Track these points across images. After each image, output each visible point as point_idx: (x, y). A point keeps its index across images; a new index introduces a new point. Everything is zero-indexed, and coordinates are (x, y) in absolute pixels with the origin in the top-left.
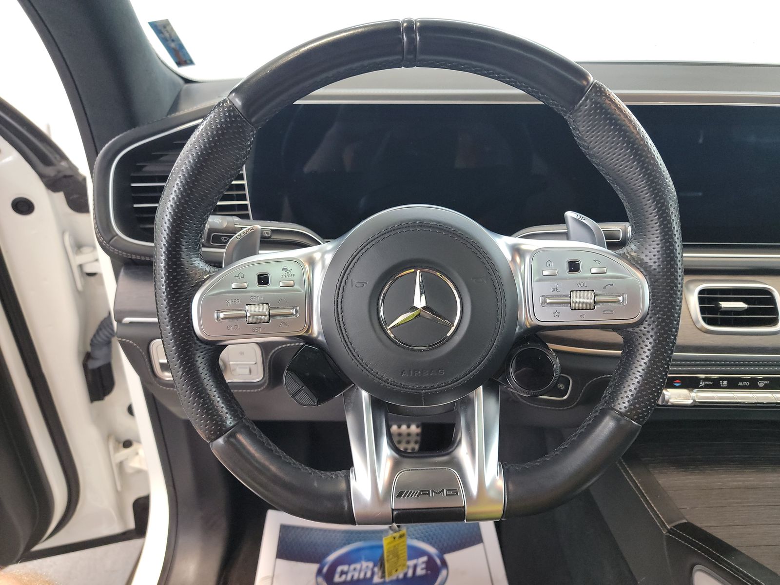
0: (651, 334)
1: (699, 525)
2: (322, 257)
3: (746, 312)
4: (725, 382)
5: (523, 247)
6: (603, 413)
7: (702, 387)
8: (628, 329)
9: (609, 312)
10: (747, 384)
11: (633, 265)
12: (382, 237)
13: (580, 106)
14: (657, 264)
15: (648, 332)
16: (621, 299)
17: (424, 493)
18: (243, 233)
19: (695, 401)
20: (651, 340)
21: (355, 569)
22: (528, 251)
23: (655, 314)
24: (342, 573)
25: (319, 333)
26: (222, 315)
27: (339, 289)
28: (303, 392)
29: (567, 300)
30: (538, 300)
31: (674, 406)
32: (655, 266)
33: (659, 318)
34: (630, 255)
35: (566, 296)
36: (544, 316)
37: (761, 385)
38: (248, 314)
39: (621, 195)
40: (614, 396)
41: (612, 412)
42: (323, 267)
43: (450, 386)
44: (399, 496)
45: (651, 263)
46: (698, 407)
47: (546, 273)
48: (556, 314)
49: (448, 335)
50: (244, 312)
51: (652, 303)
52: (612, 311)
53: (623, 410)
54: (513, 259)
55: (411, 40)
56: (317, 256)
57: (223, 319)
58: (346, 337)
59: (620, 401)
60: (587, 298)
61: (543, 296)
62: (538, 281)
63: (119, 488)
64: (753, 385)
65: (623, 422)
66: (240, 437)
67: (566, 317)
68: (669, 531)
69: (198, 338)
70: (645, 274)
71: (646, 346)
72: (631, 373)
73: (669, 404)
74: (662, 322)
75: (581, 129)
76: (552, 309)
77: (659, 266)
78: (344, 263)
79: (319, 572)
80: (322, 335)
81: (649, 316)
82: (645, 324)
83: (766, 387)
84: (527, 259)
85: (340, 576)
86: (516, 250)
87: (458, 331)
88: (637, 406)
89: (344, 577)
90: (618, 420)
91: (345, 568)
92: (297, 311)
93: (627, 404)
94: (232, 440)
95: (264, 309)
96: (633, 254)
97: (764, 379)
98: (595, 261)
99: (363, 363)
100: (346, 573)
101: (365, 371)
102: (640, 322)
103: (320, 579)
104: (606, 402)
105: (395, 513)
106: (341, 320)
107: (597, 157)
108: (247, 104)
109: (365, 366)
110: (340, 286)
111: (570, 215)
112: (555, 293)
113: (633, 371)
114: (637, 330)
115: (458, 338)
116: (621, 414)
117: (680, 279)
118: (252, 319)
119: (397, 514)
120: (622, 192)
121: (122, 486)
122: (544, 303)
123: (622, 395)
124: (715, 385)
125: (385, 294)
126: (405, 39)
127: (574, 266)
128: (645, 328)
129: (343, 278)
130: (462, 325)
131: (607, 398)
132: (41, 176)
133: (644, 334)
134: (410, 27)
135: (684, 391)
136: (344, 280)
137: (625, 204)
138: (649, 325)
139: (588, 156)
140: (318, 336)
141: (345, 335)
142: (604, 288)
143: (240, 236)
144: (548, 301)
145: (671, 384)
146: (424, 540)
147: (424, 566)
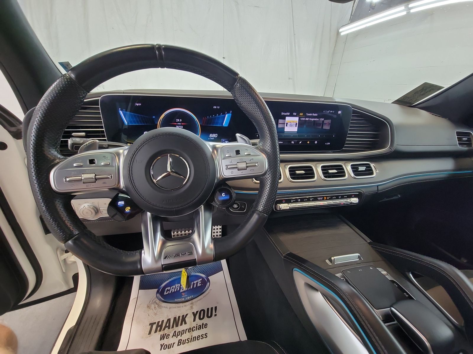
0: (269, 178)
1: (294, 253)
2: (123, 152)
3: (305, 174)
4: (300, 200)
5: (217, 146)
6: (253, 213)
7: (292, 202)
8: (261, 177)
9: (253, 170)
10: (306, 200)
11: (261, 151)
12: (151, 140)
13: (236, 86)
14: (270, 150)
15: (268, 178)
16: (257, 164)
17: (177, 255)
18: (88, 143)
19: (290, 207)
20: (269, 181)
21: (173, 288)
22: (219, 147)
23: (270, 170)
24: (168, 290)
25: (123, 187)
26: (68, 179)
27: (130, 164)
28: (117, 215)
29: (236, 166)
30: (224, 168)
31: (283, 210)
32: (269, 151)
33: (272, 172)
34: (260, 147)
35: (235, 165)
36: (227, 174)
37: (311, 200)
38: (83, 178)
39: (255, 124)
40: (257, 206)
41: (257, 212)
42: (124, 156)
43: (186, 206)
44: (165, 258)
45: (267, 150)
46: (291, 210)
47: (227, 156)
48: (232, 172)
49: (184, 183)
50: (81, 177)
51: (269, 166)
52: (254, 170)
53: (261, 210)
54: (213, 151)
55: (160, 54)
56: (121, 151)
57: (68, 181)
58: (134, 187)
59: (259, 206)
60: (244, 165)
61: (226, 165)
62: (223, 159)
63: (64, 271)
64: (308, 200)
65: (261, 215)
66: (82, 239)
67: (236, 173)
68: (284, 257)
69: (55, 192)
70: (265, 154)
71: (268, 183)
72: (263, 195)
73: (282, 209)
74: (273, 173)
75: (237, 96)
76: (231, 170)
77: (270, 151)
78: (133, 152)
79: (158, 292)
80: (124, 188)
81: (268, 171)
82: (267, 175)
83: (313, 201)
84: (219, 151)
85: (167, 292)
86: (214, 148)
87: (189, 181)
88: (266, 208)
89: (168, 292)
90: (259, 214)
91: (169, 288)
92: (111, 177)
93: (262, 208)
94: (77, 242)
95: (93, 176)
96: (261, 147)
97: (312, 198)
98: (246, 150)
99: (144, 198)
100: (169, 290)
101: (145, 202)
102: (265, 174)
103: (158, 295)
104: (254, 208)
105: (164, 266)
106: (132, 179)
107: (244, 108)
108: (77, 76)
109: (145, 200)
110: (131, 163)
111: (238, 135)
112: (231, 164)
113: (263, 194)
114: (264, 177)
115: (188, 184)
116: (260, 212)
117: (278, 155)
118: (85, 181)
119: (164, 267)
120: (255, 122)
121: (65, 270)
122: (227, 168)
123: (260, 204)
124: (296, 201)
125: (153, 165)
126: (157, 52)
127: (238, 152)
128: (267, 176)
129: (132, 159)
130: (190, 178)
131: (255, 206)
132: (10, 132)
133: (267, 179)
134: (159, 48)
135: (287, 204)
136: (132, 160)
137: (257, 127)
138: (268, 175)
139: (241, 108)
140: (123, 188)
141: (134, 186)
142: (250, 160)
143: (87, 144)
144: (228, 167)
145: (281, 202)
146: (200, 273)
147: (200, 282)
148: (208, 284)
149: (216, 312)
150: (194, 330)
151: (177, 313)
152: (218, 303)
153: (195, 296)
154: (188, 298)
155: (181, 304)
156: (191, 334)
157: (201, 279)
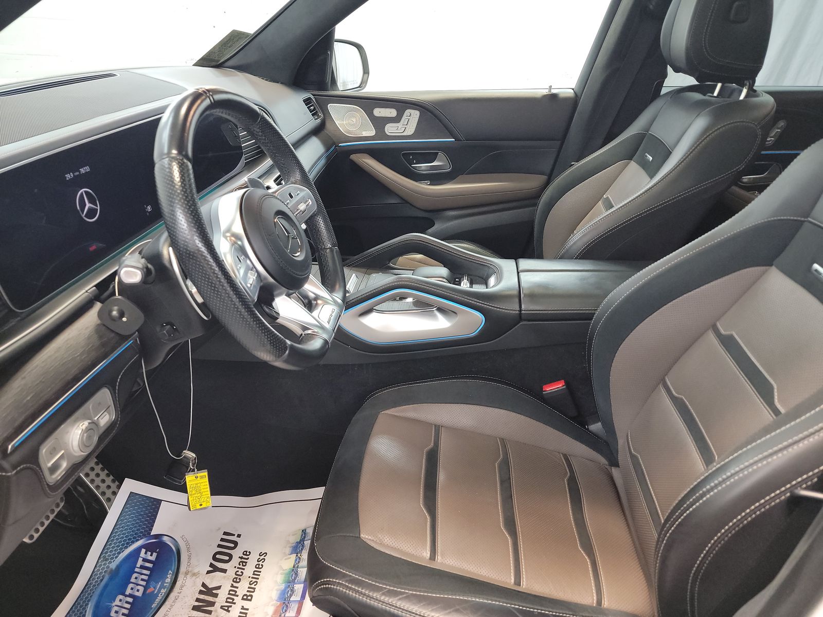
146: (126, 547)
147: (149, 553)
148: (165, 539)
149: (234, 535)
150: (242, 572)
151: (186, 604)
152: (219, 529)
153: (174, 567)
154: (168, 580)
155: (172, 595)
156: (246, 578)
157: (143, 551)
